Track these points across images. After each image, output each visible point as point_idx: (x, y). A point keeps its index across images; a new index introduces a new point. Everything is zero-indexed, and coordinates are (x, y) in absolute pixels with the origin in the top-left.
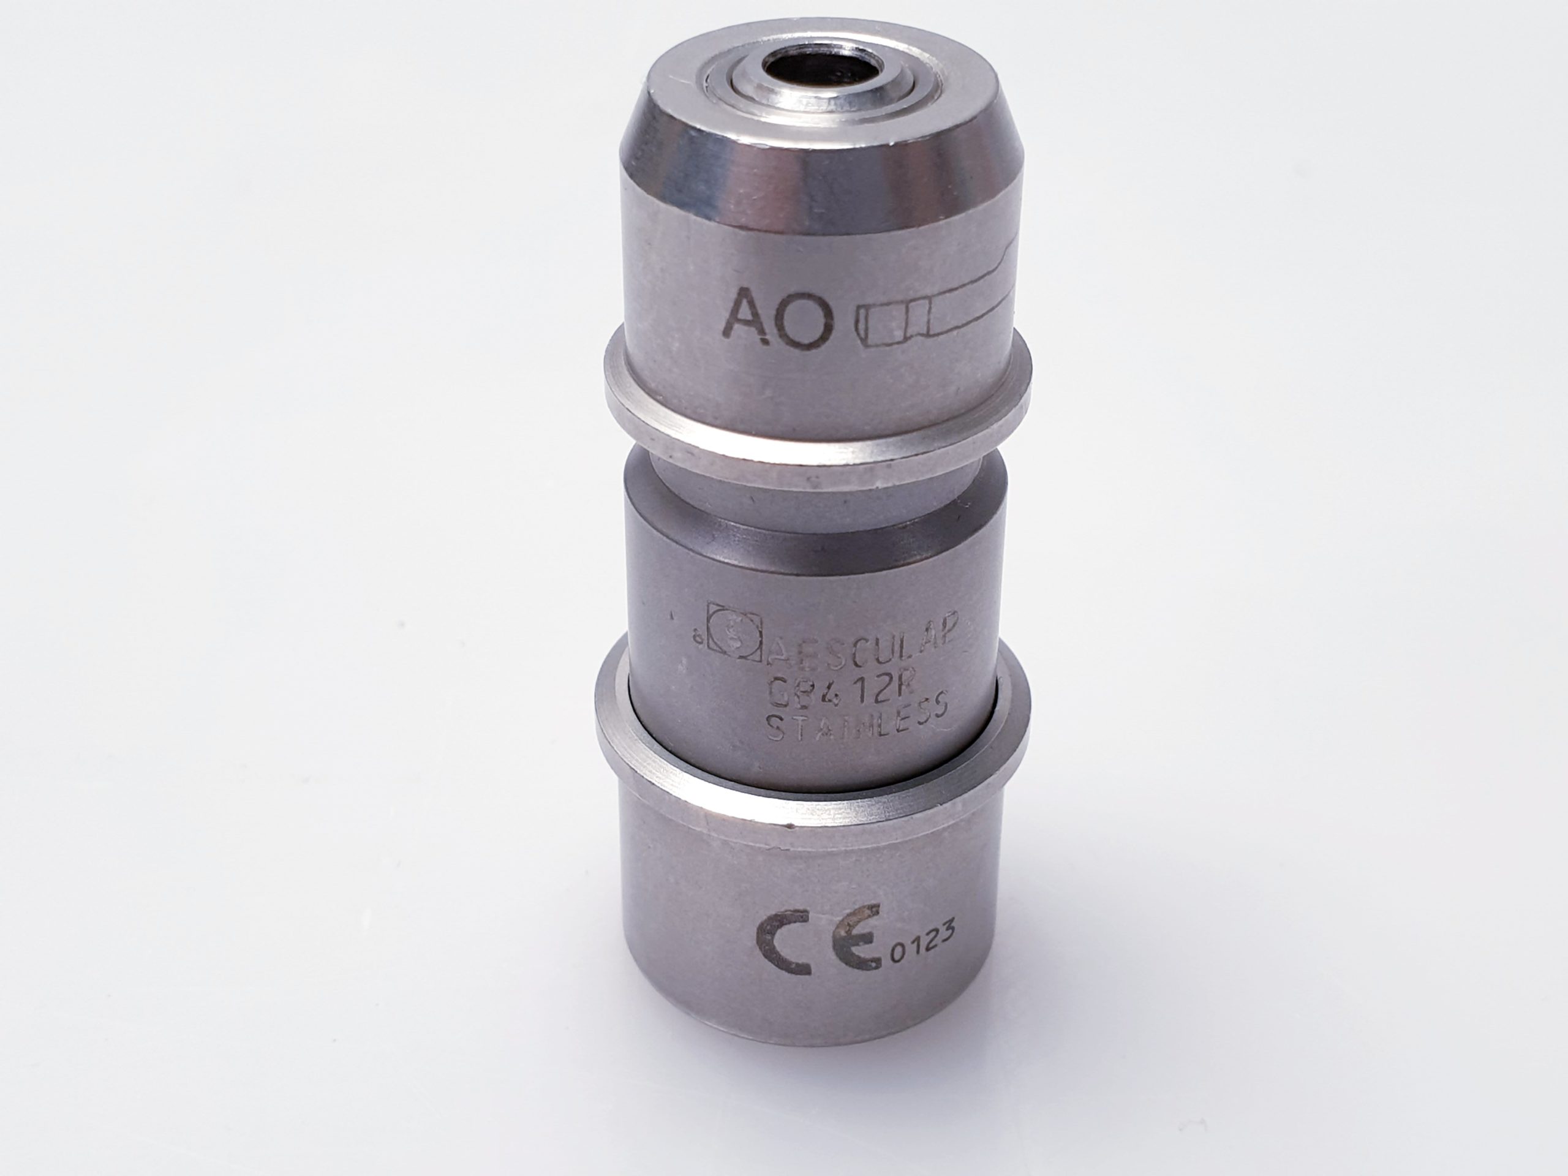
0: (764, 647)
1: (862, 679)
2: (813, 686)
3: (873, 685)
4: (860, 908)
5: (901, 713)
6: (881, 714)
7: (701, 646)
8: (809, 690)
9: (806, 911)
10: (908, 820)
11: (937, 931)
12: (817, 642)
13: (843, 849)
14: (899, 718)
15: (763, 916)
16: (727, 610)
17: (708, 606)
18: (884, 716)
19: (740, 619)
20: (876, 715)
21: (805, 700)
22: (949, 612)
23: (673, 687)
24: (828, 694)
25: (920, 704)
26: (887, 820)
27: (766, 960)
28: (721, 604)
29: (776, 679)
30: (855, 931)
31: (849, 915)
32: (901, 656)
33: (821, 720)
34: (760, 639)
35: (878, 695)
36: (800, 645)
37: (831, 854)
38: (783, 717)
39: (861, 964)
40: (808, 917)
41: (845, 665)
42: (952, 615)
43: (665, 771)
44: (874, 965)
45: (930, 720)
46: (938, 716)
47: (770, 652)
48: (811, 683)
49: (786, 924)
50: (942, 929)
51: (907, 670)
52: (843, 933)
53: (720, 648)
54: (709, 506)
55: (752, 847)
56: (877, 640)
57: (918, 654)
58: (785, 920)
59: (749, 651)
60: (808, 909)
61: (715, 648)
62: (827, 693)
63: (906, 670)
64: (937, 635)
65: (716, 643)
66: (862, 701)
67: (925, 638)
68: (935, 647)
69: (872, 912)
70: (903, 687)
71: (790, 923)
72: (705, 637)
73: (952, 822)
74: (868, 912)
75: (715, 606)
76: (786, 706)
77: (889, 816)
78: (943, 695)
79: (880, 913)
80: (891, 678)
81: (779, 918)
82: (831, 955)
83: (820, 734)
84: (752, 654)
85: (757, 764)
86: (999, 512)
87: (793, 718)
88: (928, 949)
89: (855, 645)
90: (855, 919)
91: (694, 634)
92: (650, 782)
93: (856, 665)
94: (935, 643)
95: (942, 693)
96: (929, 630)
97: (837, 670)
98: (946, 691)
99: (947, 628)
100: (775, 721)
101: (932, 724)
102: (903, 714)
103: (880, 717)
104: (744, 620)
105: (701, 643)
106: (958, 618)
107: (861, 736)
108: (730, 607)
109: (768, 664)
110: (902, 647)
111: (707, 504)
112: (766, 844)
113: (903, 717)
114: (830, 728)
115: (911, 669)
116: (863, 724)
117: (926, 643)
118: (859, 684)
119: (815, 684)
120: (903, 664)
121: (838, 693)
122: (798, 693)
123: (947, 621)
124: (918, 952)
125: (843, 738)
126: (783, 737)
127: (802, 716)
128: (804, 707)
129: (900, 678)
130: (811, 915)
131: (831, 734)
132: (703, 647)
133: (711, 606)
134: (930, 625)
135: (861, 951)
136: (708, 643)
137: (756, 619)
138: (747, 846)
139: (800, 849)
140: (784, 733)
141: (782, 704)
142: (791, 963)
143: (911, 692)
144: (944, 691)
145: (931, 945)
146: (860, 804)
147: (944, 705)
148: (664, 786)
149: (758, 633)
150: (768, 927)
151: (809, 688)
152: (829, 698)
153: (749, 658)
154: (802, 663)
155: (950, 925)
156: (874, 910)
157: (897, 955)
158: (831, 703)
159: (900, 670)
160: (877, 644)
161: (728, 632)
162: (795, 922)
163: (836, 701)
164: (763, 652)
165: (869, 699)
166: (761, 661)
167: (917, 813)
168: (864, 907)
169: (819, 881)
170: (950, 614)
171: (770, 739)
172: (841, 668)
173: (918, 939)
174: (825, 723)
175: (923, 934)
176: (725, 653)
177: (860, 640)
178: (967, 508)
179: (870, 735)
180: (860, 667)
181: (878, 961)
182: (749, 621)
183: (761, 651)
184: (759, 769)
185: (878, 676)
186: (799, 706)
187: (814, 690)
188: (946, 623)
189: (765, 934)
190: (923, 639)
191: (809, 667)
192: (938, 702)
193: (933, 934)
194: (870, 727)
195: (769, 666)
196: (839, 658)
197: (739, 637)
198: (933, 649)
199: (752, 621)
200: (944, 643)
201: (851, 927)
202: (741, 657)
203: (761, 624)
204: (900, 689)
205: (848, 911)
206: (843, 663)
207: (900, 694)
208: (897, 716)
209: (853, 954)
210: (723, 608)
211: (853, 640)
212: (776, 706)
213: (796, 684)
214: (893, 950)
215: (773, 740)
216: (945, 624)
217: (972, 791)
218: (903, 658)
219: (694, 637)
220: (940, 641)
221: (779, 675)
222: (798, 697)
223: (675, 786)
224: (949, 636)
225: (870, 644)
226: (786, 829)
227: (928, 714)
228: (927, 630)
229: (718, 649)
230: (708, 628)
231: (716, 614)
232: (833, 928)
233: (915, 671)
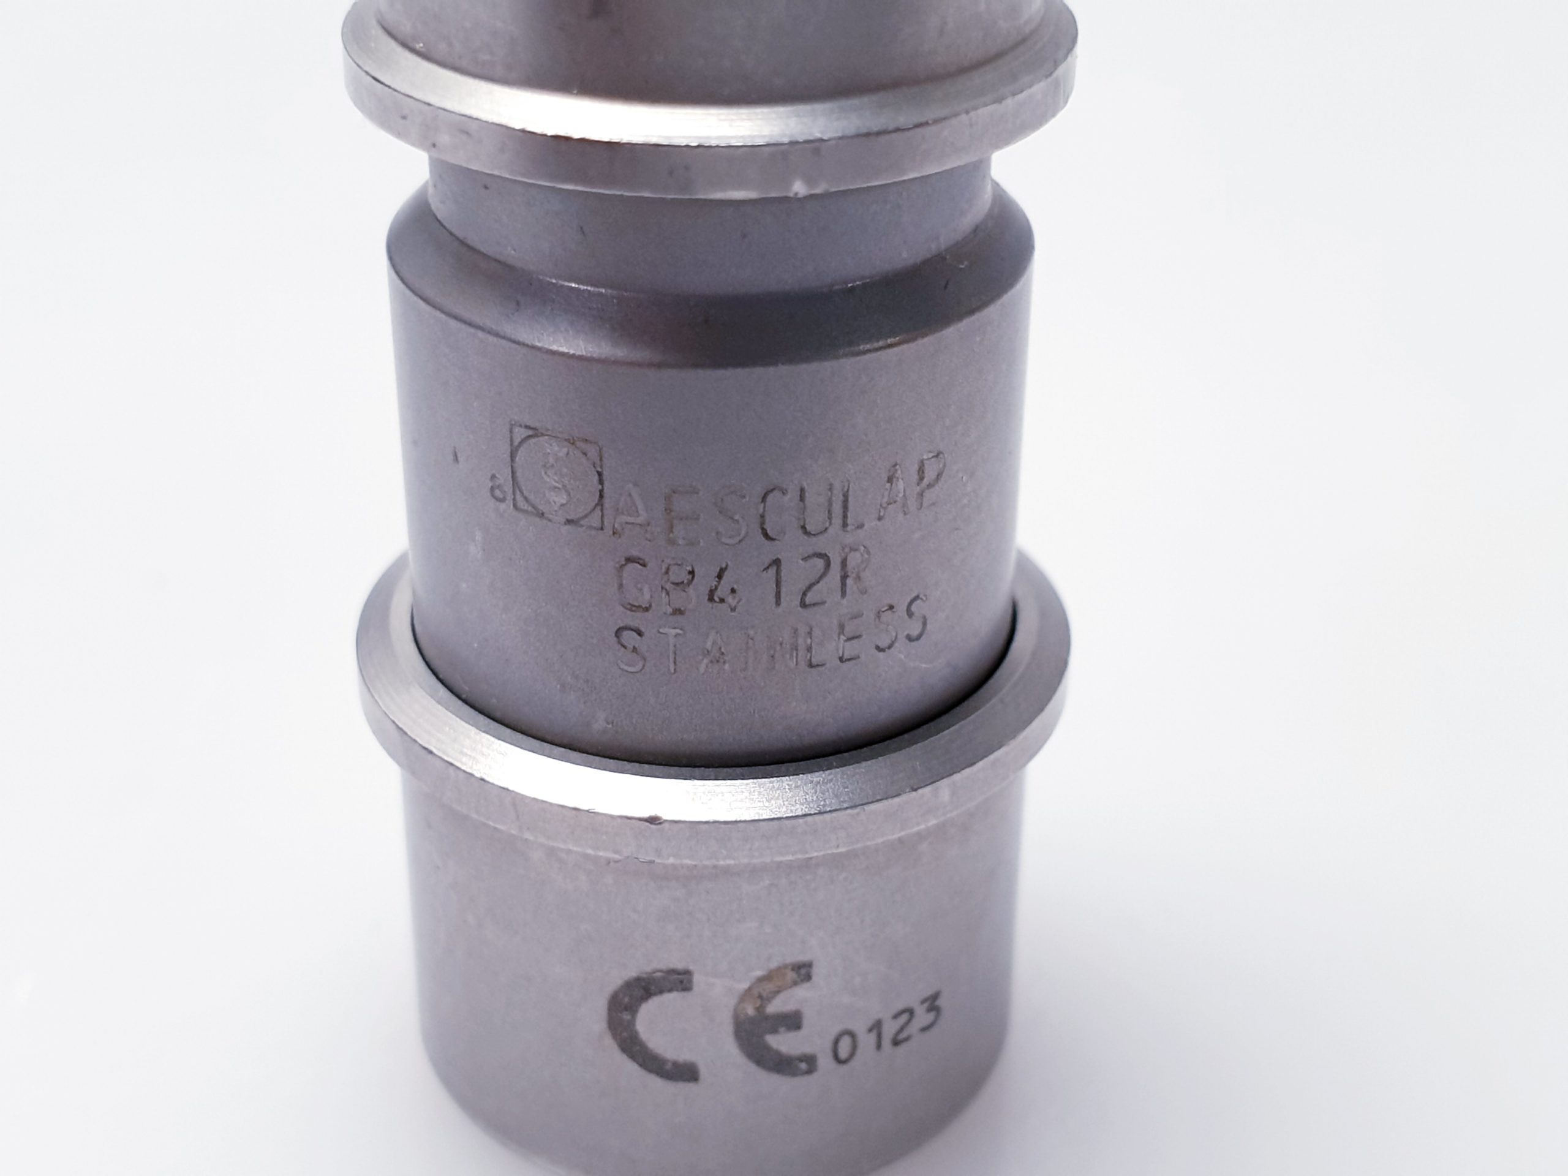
0: (607, 502)
1: (777, 562)
2: (692, 573)
3: (796, 574)
4: (779, 969)
5: (847, 629)
6: (811, 629)
7: (502, 506)
8: (685, 581)
9: (687, 973)
10: (858, 814)
11: (910, 1012)
12: (696, 492)
13: (745, 861)
14: (843, 638)
15: (617, 978)
16: (543, 435)
17: (511, 431)
18: (817, 632)
19: (565, 450)
20: (803, 630)
21: (678, 598)
22: (930, 452)
23: (464, 585)
24: (719, 588)
25: (878, 615)
26: (820, 813)
27: (625, 1057)
28: (533, 425)
29: (629, 560)
30: (773, 1008)
31: (760, 980)
32: (845, 525)
33: (707, 635)
34: (600, 487)
35: (804, 594)
36: (668, 498)
37: (726, 871)
38: (643, 629)
39: (783, 1065)
40: (690, 981)
41: (747, 534)
42: (933, 457)
43: (452, 731)
44: (803, 1066)
45: (897, 645)
46: (910, 638)
47: (617, 511)
48: (689, 568)
49: (655, 994)
50: (920, 1010)
51: (856, 550)
52: (750, 1011)
53: (534, 507)
54: (513, 252)
55: (596, 860)
56: (802, 490)
57: (875, 523)
58: (653, 988)
59: (581, 512)
60: (691, 968)
61: (526, 507)
62: (716, 588)
63: (853, 549)
64: (908, 493)
65: (526, 499)
66: (778, 603)
67: (886, 493)
68: (905, 514)
69: (799, 976)
70: (849, 582)
71: (661, 992)
72: (508, 488)
73: (933, 822)
74: (791, 975)
75: (523, 430)
76: (647, 609)
77: (824, 806)
78: (918, 602)
79: (814, 978)
80: (828, 564)
81: (643, 984)
82: (731, 1048)
83: (705, 661)
84: (586, 516)
85: (601, 716)
86: (1018, 287)
87: (659, 632)
88: (896, 1043)
89: (764, 499)
90: (769, 987)
91: (490, 484)
92: (426, 749)
93: (766, 535)
94: (904, 505)
95: (917, 598)
96: (894, 480)
97: (733, 545)
98: (925, 596)
99: (926, 481)
100: (629, 637)
101: (900, 652)
102: (849, 630)
103: (810, 633)
104: (571, 453)
105: (502, 500)
106: (944, 466)
107: (777, 666)
108: (548, 430)
109: (614, 533)
110: (845, 507)
111: (509, 248)
112: (616, 852)
113: (851, 635)
114: (723, 650)
115: (862, 548)
116: (781, 644)
117: (889, 504)
118: (772, 571)
119: (696, 570)
120: (849, 539)
121: (735, 587)
122: (668, 586)
123: (926, 466)
124: (879, 1046)
125: (745, 669)
126: (644, 666)
127: (674, 628)
128: (678, 612)
129: (844, 563)
130: (696, 978)
131: (725, 662)
132: (506, 507)
133: (516, 430)
134: (896, 470)
135: (783, 1042)
136: (514, 499)
137: (593, 452)
138: (586, 856)
139: (671, 860)
140: (645, 659)
141: (640, 607)
142: (664, 1061)
143: (864, 592)
144: (921, 596)
145: (902, 1036)
146: (776, 785)
147: (922, 620)
148: (448, 756)
149: (596, 477)
150: (626, 1000)
151: (686, 578)
152: (722, 596)
153: (582, 522)
154: (672, 531)
155: (932, 1003)
156: (803, 971)
157: (844, 1050)
158: (724, 606)
159: (843, 549)
160: (802, 498)
161: (545, 477)
162: (670, 990)
163: (730, 600)
164: (605, 512)
165: (791, 599)
166: (602, 529)
167: (872, 802)
168: (785, 966)
169: (709, 920)
170: (931, 455)
171: (622, 670)
172: (740, 541)
173: (877, 1027)
174: (714, 643)
175: (886, 1016)
176: (542, 515)
177: (772, 490)
178: (962, 268)
179: (792, 664)
180: (772, 539)
181: (811, 1062)
182: (581, 455)
183: (602, 510)
184: (605, 725)
185: (805, 559)
186: (670, 610)
187: (695, 580)
188: (923, 472)
189: (621, 1013)
190: (883, 496)
191: (684, 539)
192: (910, 614)
193: (904, 1018)
194: (792, 649)
195: (617, 536)
196: (737, 521)
197: (565, 486)
198: (901, 516)
199: (585, 454)
200: (920, 507)
201: (764, 1000)
202: (569, 522)
203: (601, 460)
204: (844, 584)
205: (759, 973)
206: (743, 533)
207: (844, 593)
208: (839, 635)
209: (767, 1048)
210: (535, 433)
211: (759, 490)
212: (631, 610)
213: (664, 570)
214: (836, 1042)
215: (627, 671)
216: (921, 471)
217: (968, 771)
218: (849, 528)
219: (492, 489)
220: (912, 504)
221: (635, 553)
222: (668, 593)
223: (466, 755)
224: (930, 495)
225: (790, 499)
226: (648, 824)
227: (894, 634)
228: (890, 480)
229: (530, 508)
230: (513, 473)
231: (525, 445)
232: (732, 1002)
233: (869, 553)
